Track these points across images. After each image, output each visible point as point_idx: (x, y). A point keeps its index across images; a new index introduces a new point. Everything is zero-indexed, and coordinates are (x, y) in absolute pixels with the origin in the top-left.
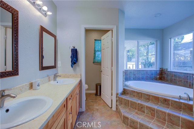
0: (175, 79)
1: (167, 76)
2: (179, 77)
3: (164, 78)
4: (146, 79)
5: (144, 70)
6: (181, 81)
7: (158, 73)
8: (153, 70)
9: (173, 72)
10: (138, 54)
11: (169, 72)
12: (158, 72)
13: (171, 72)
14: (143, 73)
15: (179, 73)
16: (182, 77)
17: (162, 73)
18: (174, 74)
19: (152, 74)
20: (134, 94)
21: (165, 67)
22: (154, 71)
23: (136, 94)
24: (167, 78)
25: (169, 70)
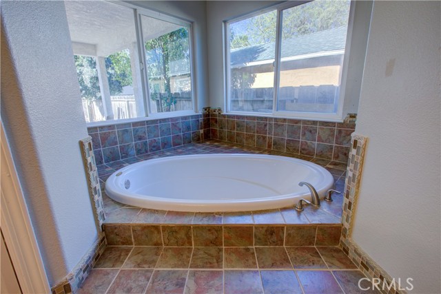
0: (238, 135)
1: (222, 128)
2: (248, 129)
3: (214, 132)
4: (175, 144)
5: (168, 119)
6: (252, 137)
7: (201, 123)
8: (189, 116)
9: (233, 116)
10: (141, 62)
11: (224, 116)
12: (201, 119)
13: (229, 116)
14: (164, 128)
15: (247, 117)
16: (255, 127)
17: (209, 120)
18: (237, 122)
19: (188, 128)
20: (155, 237)
21: (214, 106)
22: (192, 116)
23: (162, 237)
24: (221, 133)
25: (224, 113)
